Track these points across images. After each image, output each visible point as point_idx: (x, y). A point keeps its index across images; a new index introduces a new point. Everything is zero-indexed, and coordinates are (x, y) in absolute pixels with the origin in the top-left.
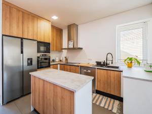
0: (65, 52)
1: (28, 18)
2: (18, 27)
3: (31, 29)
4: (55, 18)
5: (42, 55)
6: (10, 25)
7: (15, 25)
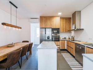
0: (73, 32)
1: (48, 19)
2: (44, 24)
3: (49, 24)
4: (60, 14)
5: (55, 35)
6: (42, 24)
7: (43, 24)
